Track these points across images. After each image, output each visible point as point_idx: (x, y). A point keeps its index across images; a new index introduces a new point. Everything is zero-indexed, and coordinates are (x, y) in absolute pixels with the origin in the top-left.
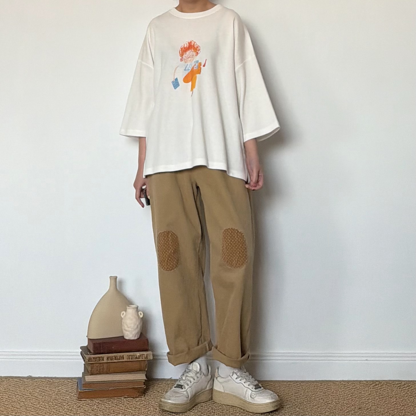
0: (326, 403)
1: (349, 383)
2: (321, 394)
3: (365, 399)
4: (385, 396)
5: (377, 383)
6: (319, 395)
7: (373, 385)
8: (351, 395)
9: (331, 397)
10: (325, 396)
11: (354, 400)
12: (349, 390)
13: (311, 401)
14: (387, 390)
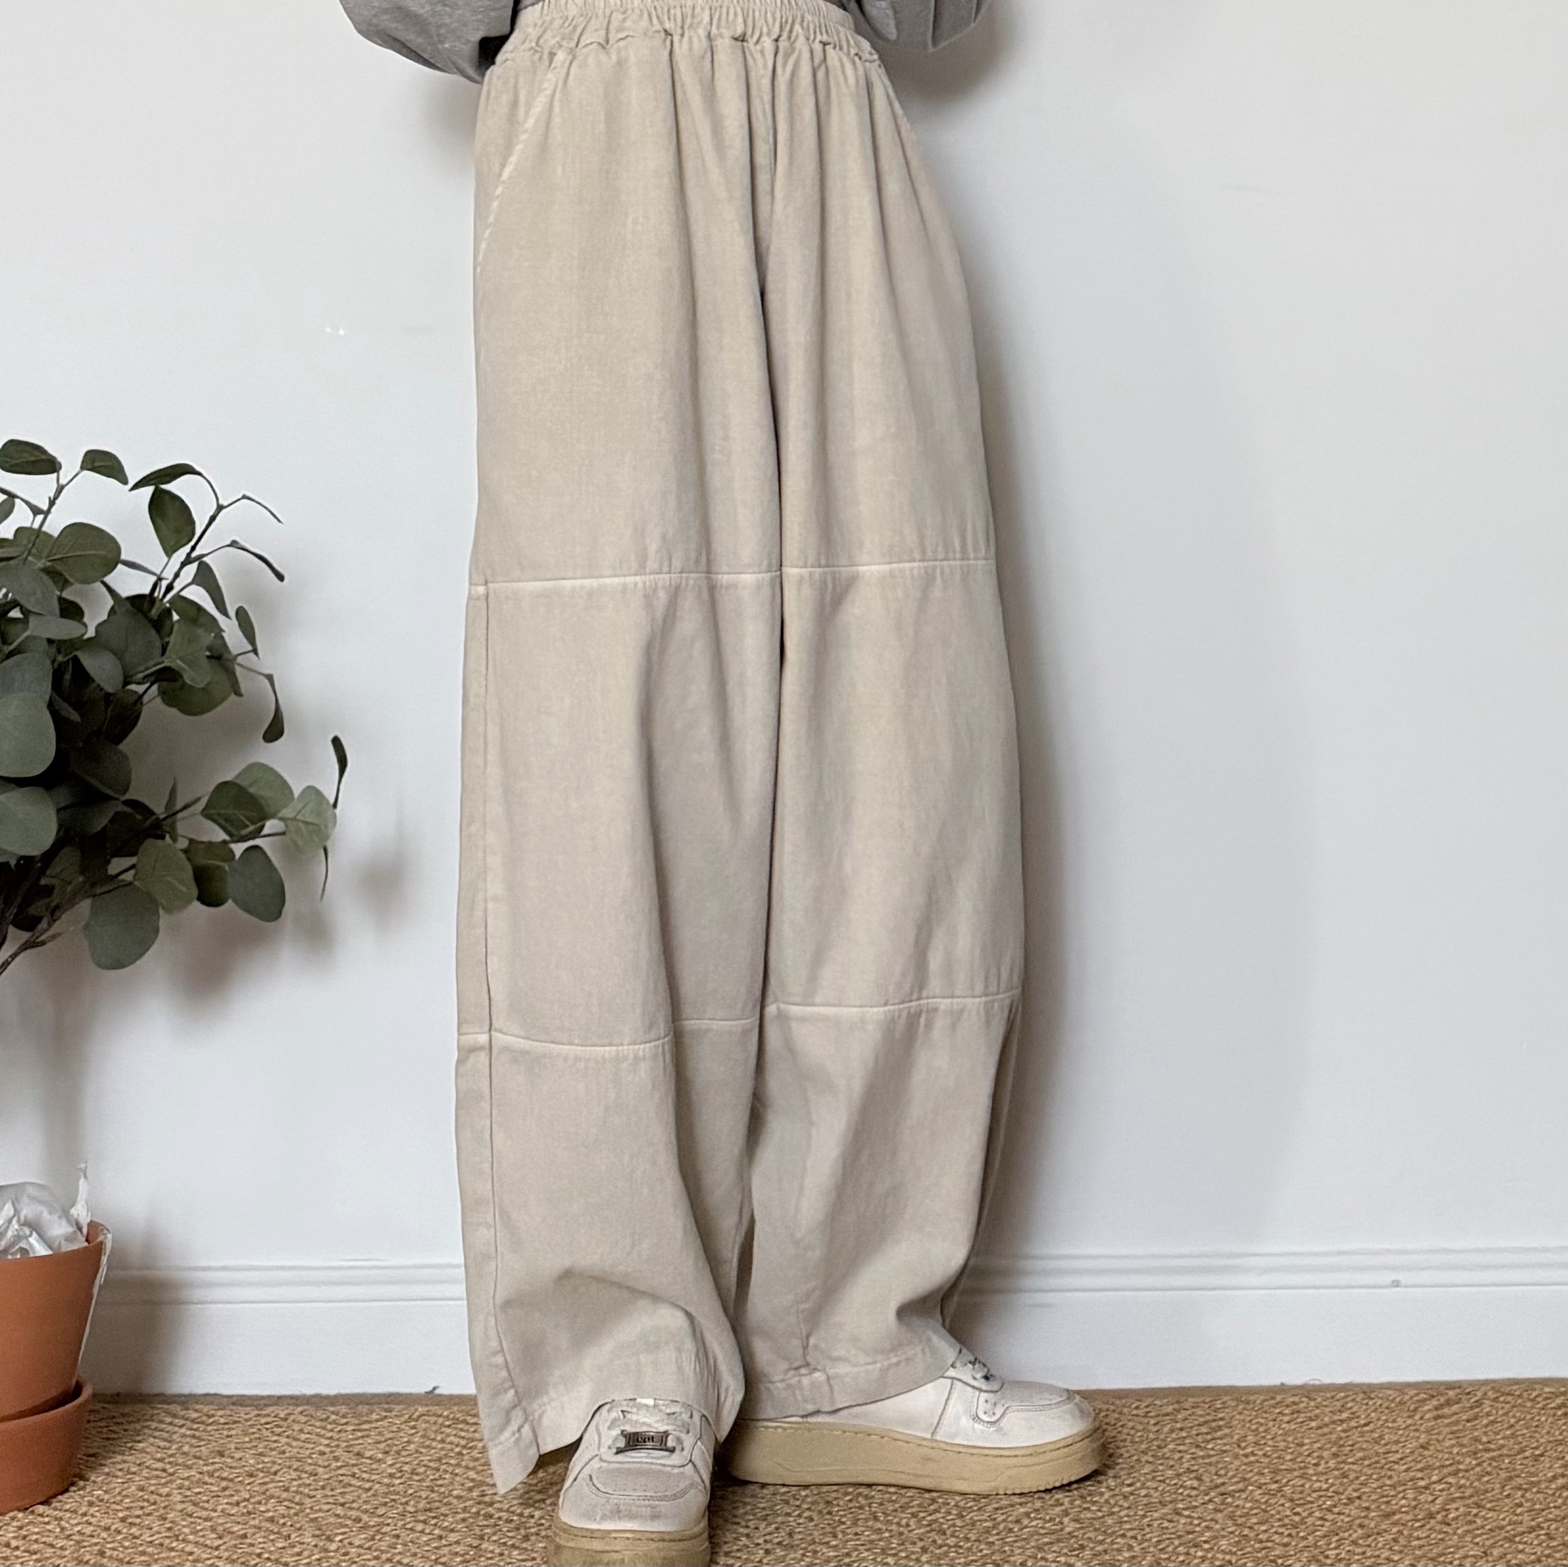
0: (1212, 1494)
1: (1310, 1399)
2: (1181, 1448)
3: (1407, 1470)
4: (1505, 1451)
5: (1451, 1393)
6: (1177, 1456)
7: (1435, 1402)
8: (1334, 1449)
9: (1237, 1463)
10: (1203, 1457)
11: (1351, 1477)
12: (1319, 1428)
13: (1138, 1485)
14: (1505, 1426)
